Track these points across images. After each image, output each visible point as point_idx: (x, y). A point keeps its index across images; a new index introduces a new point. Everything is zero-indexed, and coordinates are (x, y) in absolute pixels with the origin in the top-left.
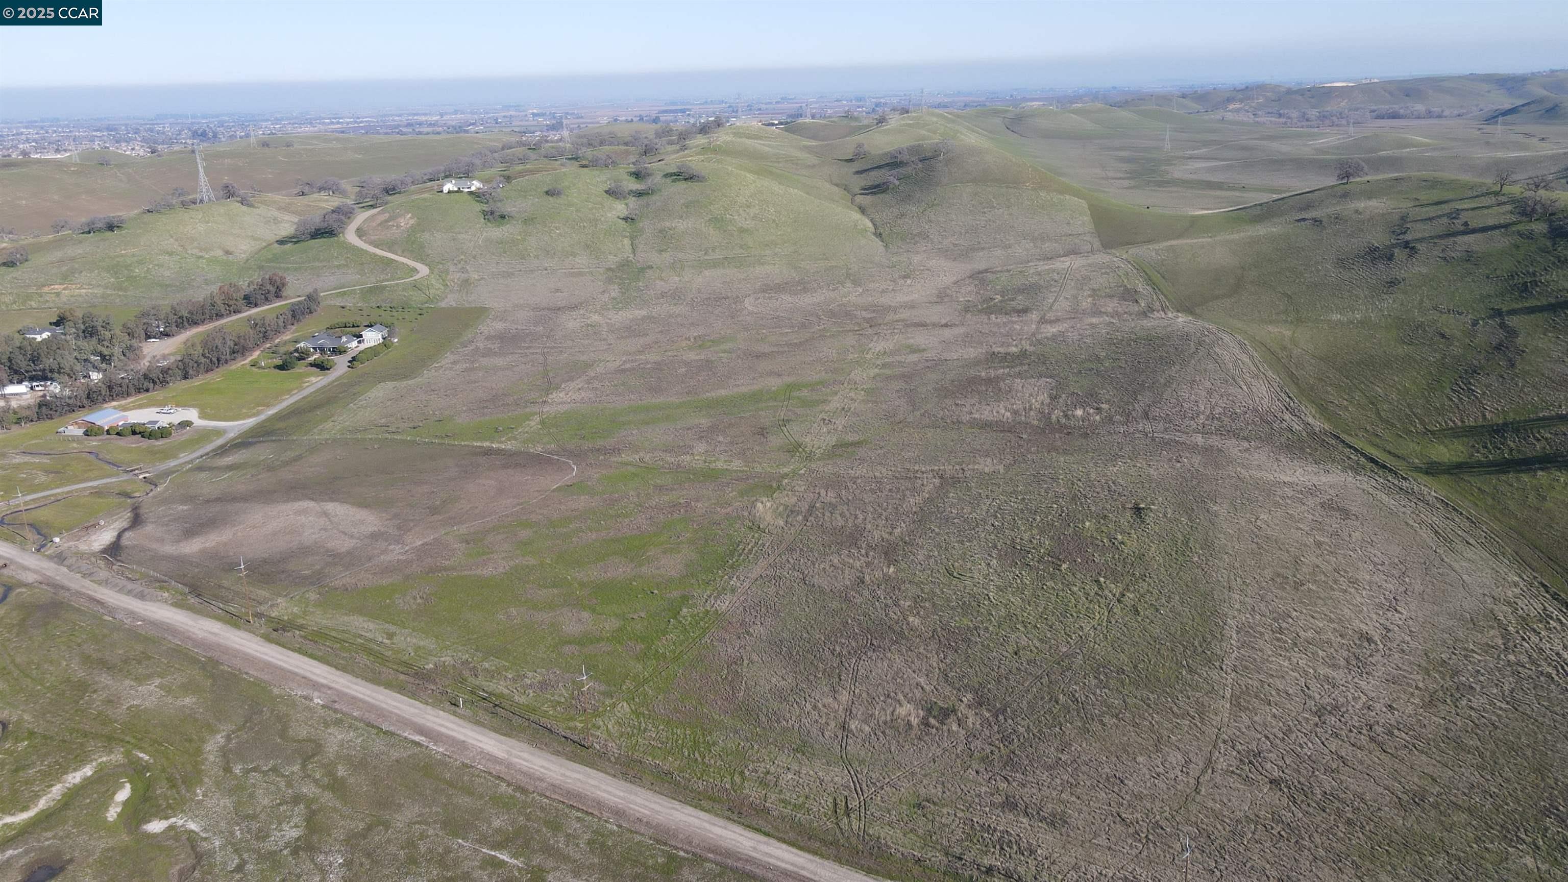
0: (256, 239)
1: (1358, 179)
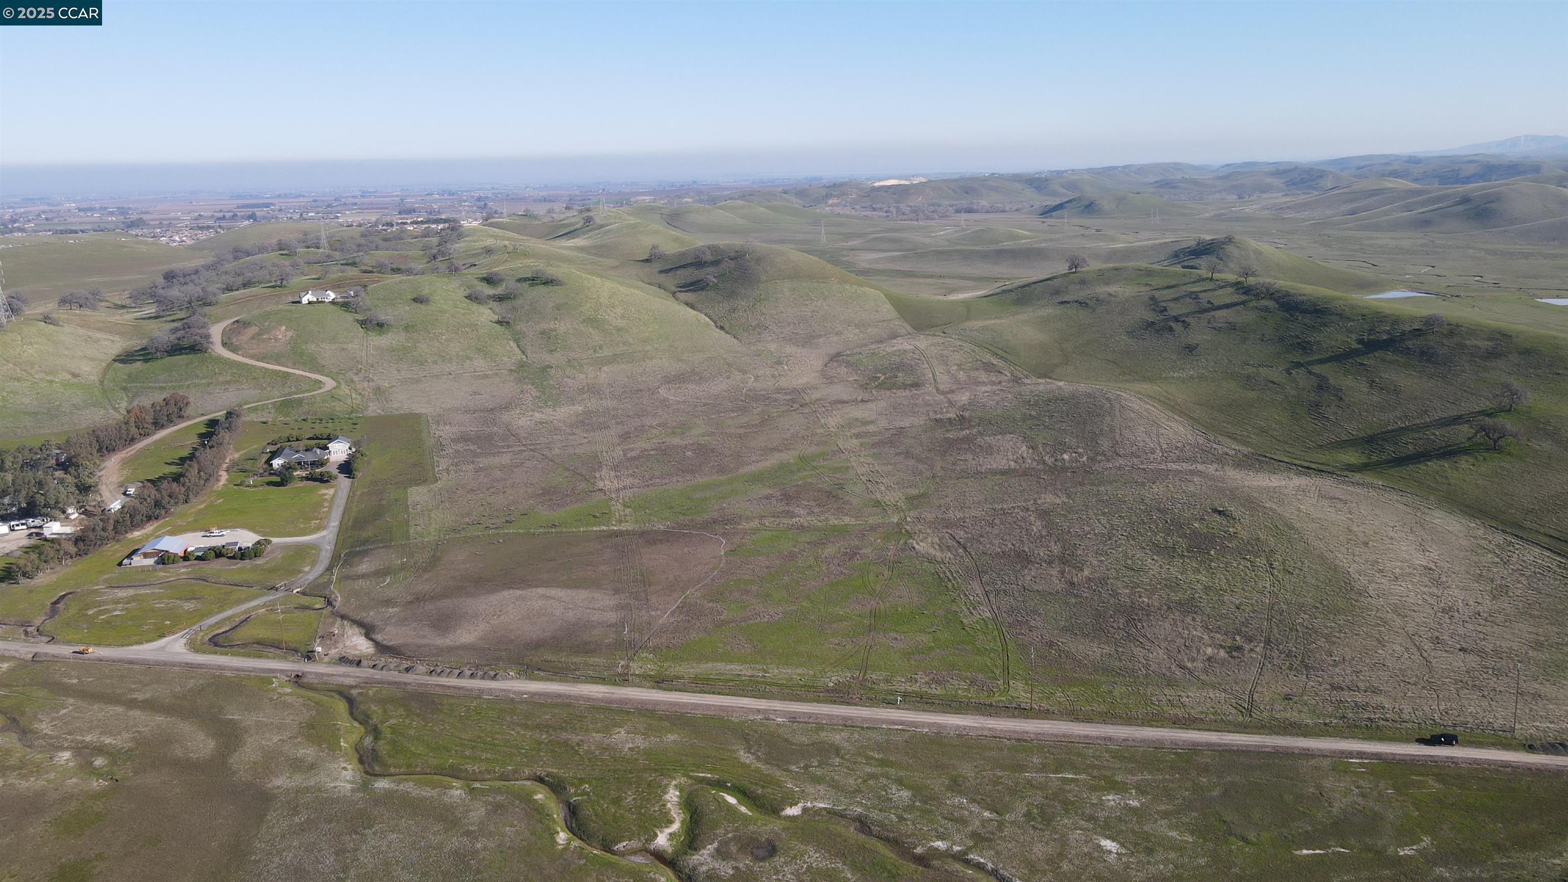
0: (92, 359)
1: (1083, 269)
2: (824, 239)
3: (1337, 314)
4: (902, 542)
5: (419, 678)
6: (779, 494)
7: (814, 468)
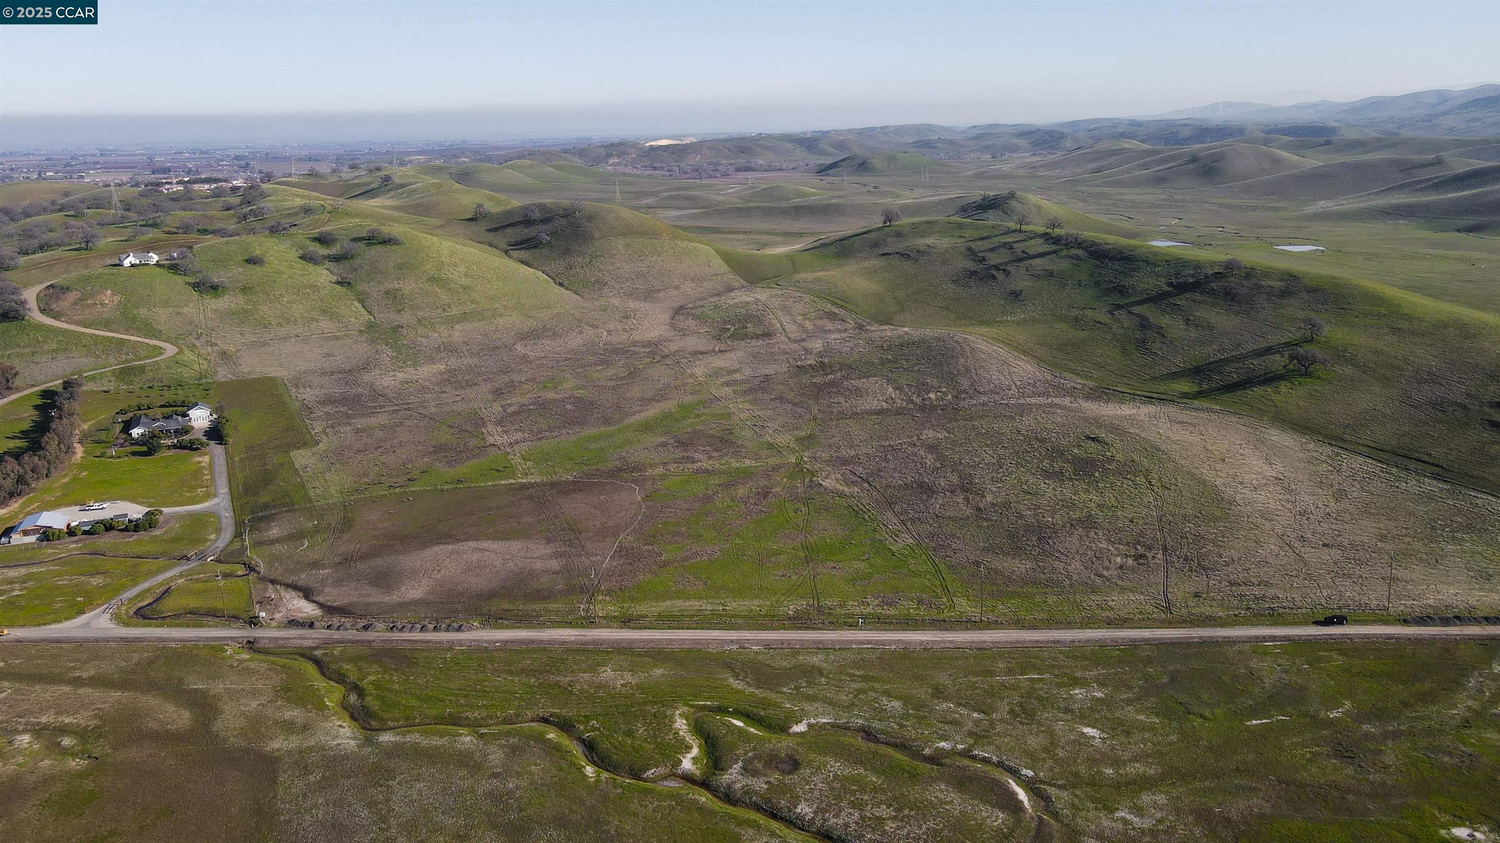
1: (897, 223)
3: (1143, 261)
4: (807, 480)
5: (379, 634)
6: (673, 441)
7: (698, 416)
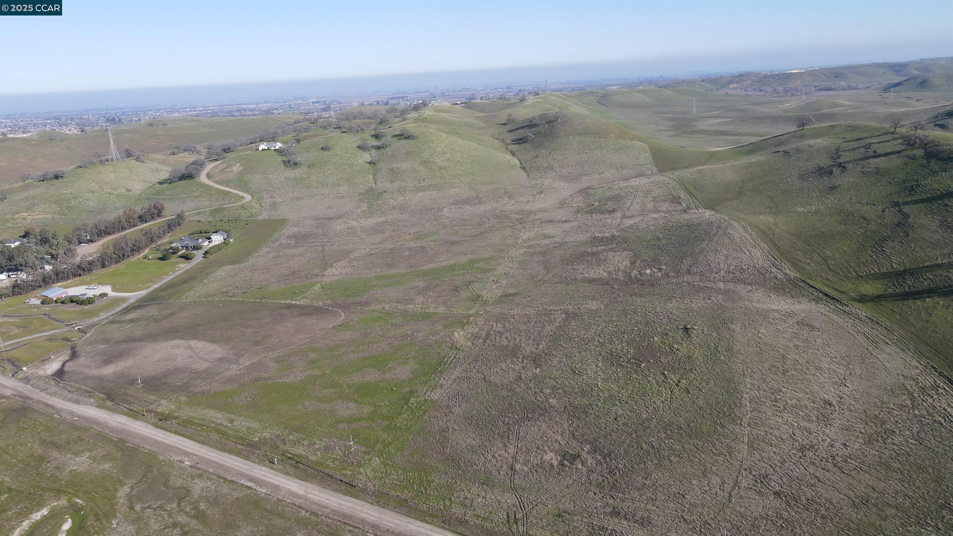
0: (146, 182)
1: (809, 127)
2: (695, 110)
6: (424, 286)
